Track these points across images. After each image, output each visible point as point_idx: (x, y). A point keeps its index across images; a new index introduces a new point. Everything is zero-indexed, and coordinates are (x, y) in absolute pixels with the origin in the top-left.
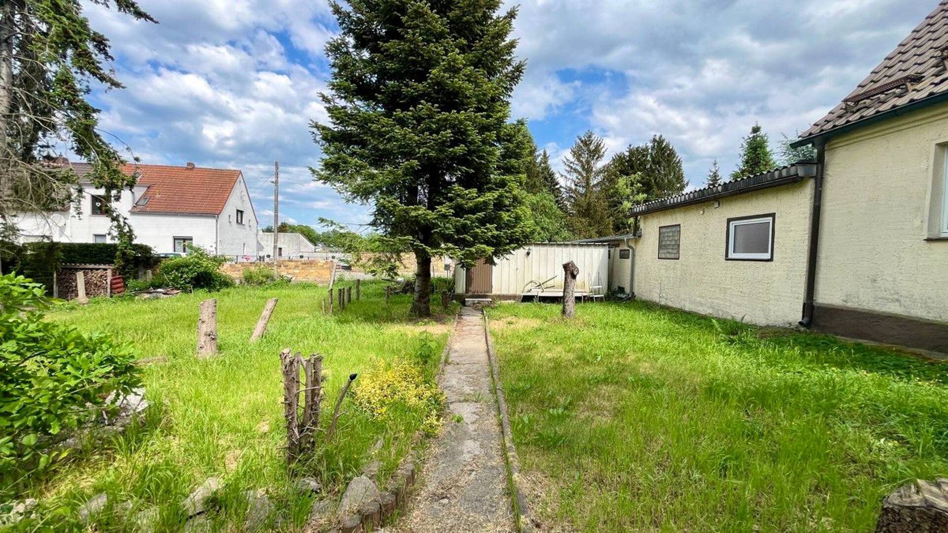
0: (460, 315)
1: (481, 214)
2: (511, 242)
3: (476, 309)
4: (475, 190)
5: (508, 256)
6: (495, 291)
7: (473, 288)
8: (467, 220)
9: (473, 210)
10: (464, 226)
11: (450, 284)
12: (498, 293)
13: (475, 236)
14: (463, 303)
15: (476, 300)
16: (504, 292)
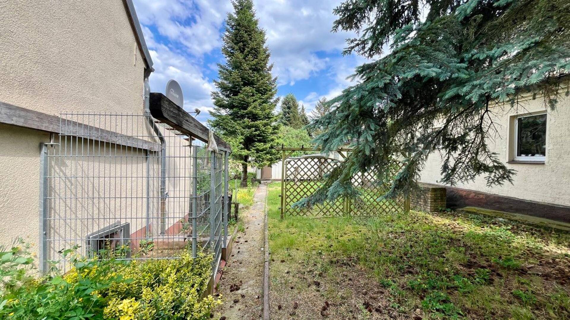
0: (258, 187)
1: (265, 152)
2: (277, 159)
3: (265, 185)
4: (263, 143)
5: (276, 164)
6: (273, 178)
7: (264, 176)
8: (260, 154)
9: (262, 151)
10: (259, 156)
11: (255, 176)
12: (274, 178)
13: (263, 159)
14: (260, 183)
15: (265, 181)
16: (277, 178)
